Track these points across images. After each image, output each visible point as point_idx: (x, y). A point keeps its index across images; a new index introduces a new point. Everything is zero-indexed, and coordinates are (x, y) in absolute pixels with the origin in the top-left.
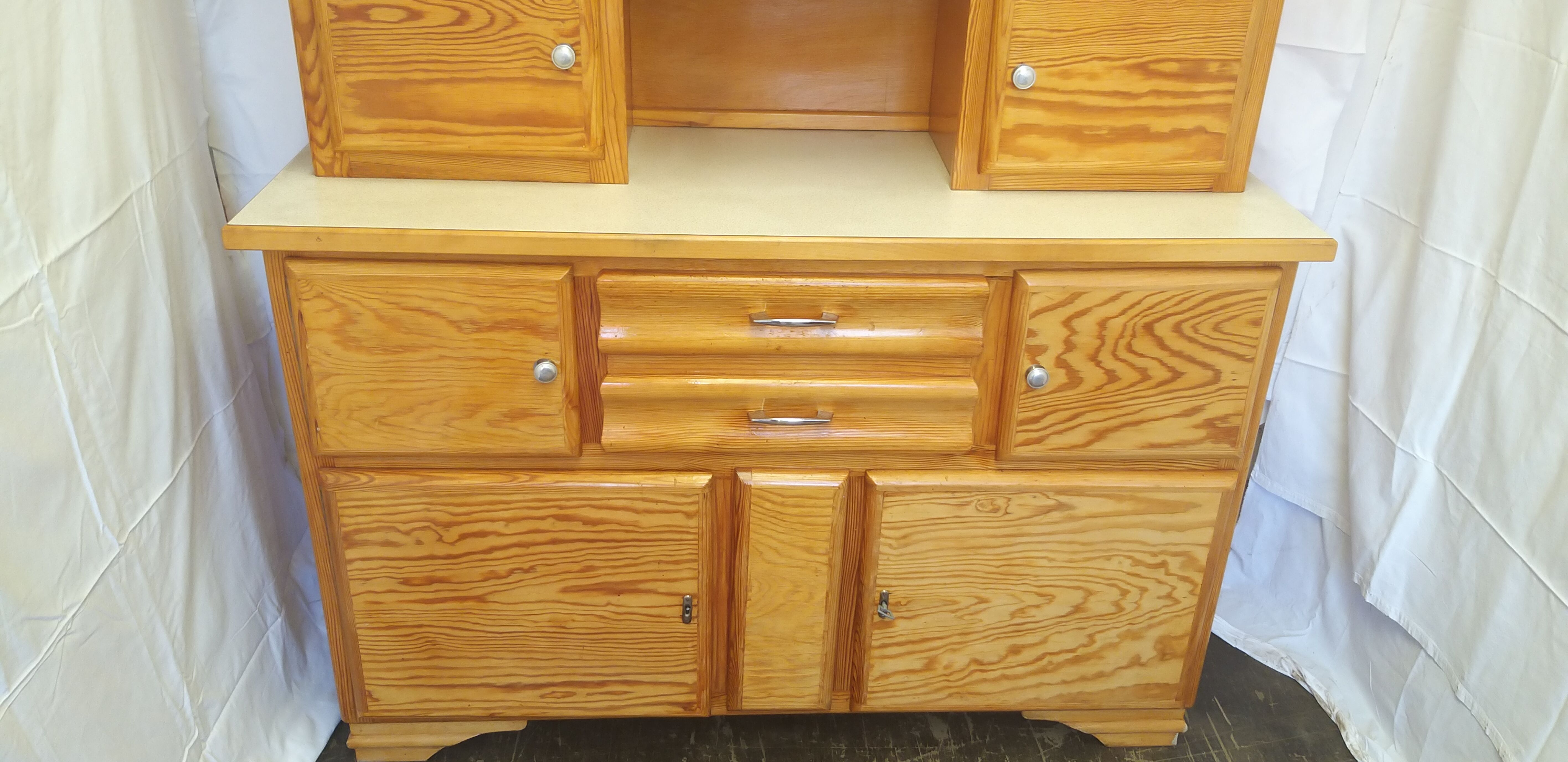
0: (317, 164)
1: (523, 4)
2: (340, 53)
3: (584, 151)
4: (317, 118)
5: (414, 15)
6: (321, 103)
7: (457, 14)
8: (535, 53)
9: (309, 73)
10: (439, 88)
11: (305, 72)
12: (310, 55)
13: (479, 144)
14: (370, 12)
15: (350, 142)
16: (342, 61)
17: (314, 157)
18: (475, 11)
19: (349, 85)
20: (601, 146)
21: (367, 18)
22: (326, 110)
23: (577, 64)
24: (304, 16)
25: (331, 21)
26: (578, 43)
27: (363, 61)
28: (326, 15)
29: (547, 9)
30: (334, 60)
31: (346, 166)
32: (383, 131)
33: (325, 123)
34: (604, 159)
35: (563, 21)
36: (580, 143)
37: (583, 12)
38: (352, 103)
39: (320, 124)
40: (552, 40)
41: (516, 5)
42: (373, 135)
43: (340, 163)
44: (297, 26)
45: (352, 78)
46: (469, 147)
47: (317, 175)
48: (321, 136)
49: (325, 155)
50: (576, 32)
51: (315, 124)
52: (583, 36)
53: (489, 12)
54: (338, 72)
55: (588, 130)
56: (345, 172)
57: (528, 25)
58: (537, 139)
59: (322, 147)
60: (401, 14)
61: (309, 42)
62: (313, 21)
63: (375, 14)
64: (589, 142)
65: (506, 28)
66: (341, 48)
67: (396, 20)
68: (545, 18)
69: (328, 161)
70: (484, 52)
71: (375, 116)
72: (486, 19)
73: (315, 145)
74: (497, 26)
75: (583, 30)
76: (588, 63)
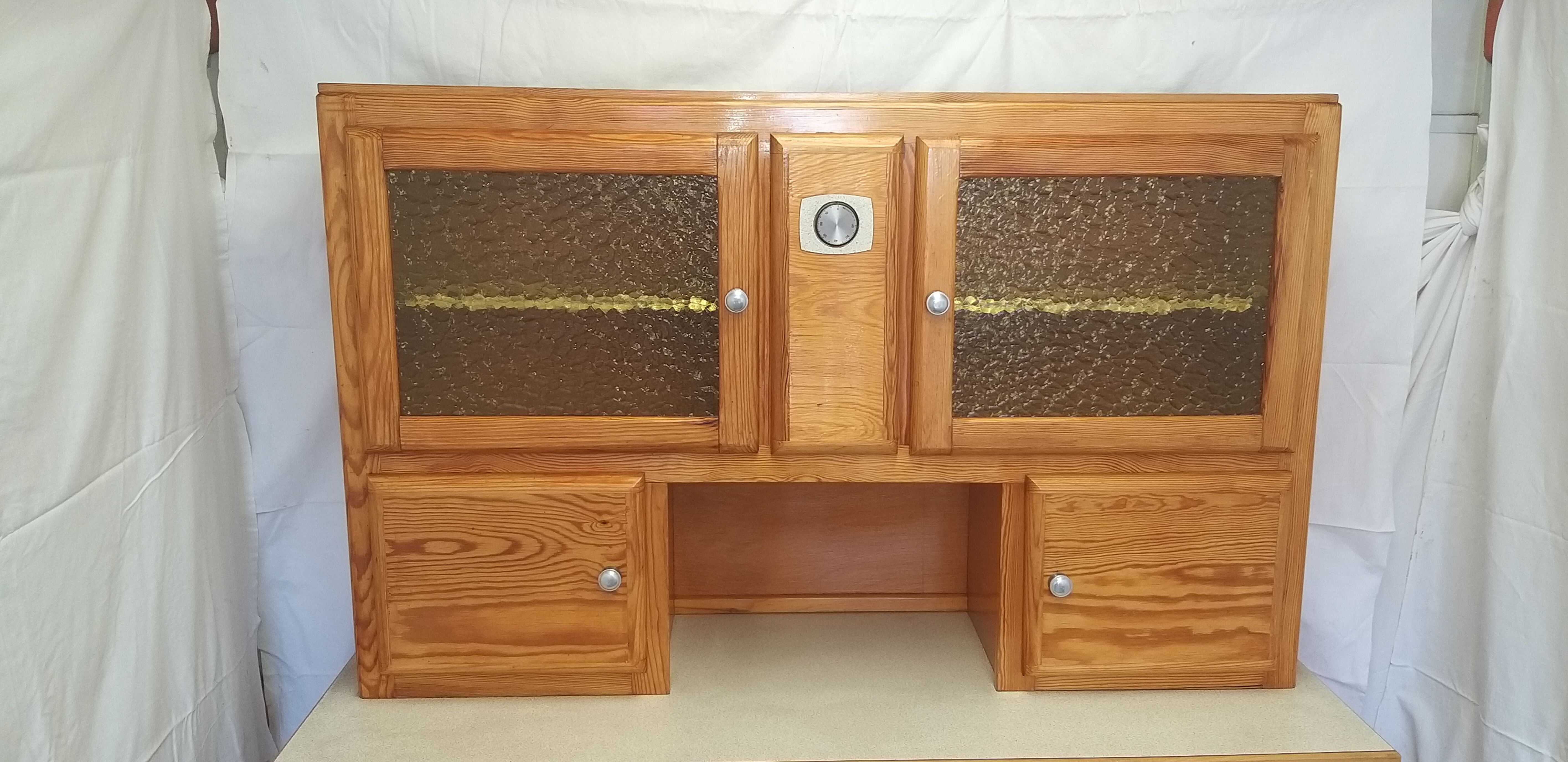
0: (363, 686)
1: (572, 533)
2: (394, 584)
3: (627, 666)
4: (366, 643)
5: (467, 547)
6: (371, 629)
7: (509, 544)
8: (583, 576)
9: (362, 601)
10: (487, 613)
11: (357, 599)
12: (364, 585)
13: (523, 663)
14: (426, 545)
15: (397, 666)
16: (395, 591)
17: (360, 680)
18: (526, 541)
19: (400, 613)
20: (644, 659)
21: (422, 552)
22: (376, 634)
23: (623, 585)
24: (362, 550)
25: (388, 555)
26: (624, 566)
27: (414, 590)
28: (383, 549)
29: (595, 536)
30: (387, 591)
31: (391, 686)
32: (430, 655)
33: (374, 648)
34: (646, 672)
35: (610, 546)
36: (623, 659)
37: (631, 537)
38: (401, 629)
39: (368, 649)
40: (599, 564)
41: (566, 534)
42: (420, 659)
43: (385, 685)
44: (353, 558)
45: (403, 607)
46: (513, 667)
47: (362, 697)
48: (368, 659)
49: (371, 678)
50: (622, 556)
51: (364, 649)
52: (629, 559)
53: (539, 541)
54: (390, 601)
55: (631, 646)
56: (389, 693)
57: (576, 551)
58: (580, 657)
59: (369, 670)
60: (455, 546)
61: (364, 572)
62: (370, 553)
63: (430, 547)
64: (632, 658)
65: (555, 555)
66: (395, 579)
67: (449, 552)
68: (592, 544)
69: (374, 683)
70: (533, 577)
71: (424, 641)
72: (536, 547)
73: (362, 669)
74: (546, 554)
75: (629, 554)
76: (633, 584)
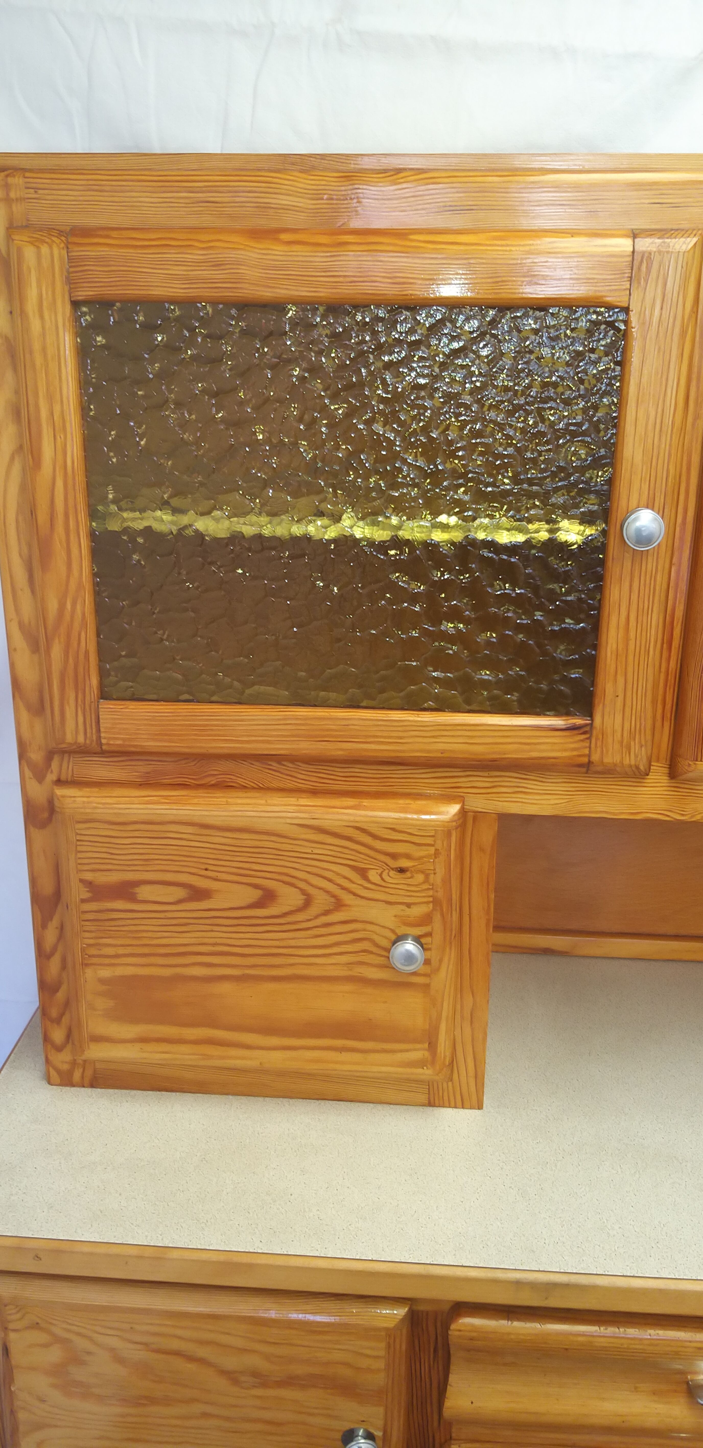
0: (51, 1069)
1: (353, 883)
2: (92, 941)
3: (426, 1073)
4: (54, 1013)
5: (198, 894)
6: (61, 995)
7: (257, 894)
8: (365, 945)
9: (49, 957)
10: (226, 987)
11: (42, 955)
12: (51, 936)
13: (276, 1059)
14: (137, 890)
15: (97, 1052)
16: (93, 951)
17: (47, 1061)
18: (283, 890)
19: (102, 981)
20: (449, 1064)
21: (132, 898)
22: (67, 1004)
23: (427, 962)
24: (47, 887)
25: (83, 901)
26: (429, 934)
27: (121, 951)
28: (75, 892)
29: (387, 890)
30: (83, 950)
31: (89, 1073)
32: (143, 1040)
33: (65, 1020)
34: (451, 1080)
35: (409, 905)
36: (421, 1064)
37: (440, 894)
38: (102, 1004)
39: (58, 1021)
40: (390, 929)
41: (343, 884)
42: (129, 1045)
43: (81, 1070)
44: (36, 898)
45: (105, 973)
46: (261, 1064)
47: (50, 1083)
48: (58, 1035)
49: (63, 1059)
50: (426, 920)
51: (52, 1021)
52: (437, 925)
53: (303, 892)
54: (87, 965)
55: (432, 1047)
56: (87, 1081)
57: (358, 909)
58: (357, 1057)
59: (59, 1049)
60: (180, 893)
61: (51, 919)
62: (58, 894)
63: (144, 892)
64: (433, 1062)
65: (326, 913)
66: (93, 935)
67: (171, 900)
68: (383, 901)
69: (65, 1067)
70: (292, 943)
71: (135, 1021)
72: (298, 900)
73: (49, 1046)
74: (313, 911)
75: (437, 918)
76: (441, 961)
